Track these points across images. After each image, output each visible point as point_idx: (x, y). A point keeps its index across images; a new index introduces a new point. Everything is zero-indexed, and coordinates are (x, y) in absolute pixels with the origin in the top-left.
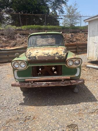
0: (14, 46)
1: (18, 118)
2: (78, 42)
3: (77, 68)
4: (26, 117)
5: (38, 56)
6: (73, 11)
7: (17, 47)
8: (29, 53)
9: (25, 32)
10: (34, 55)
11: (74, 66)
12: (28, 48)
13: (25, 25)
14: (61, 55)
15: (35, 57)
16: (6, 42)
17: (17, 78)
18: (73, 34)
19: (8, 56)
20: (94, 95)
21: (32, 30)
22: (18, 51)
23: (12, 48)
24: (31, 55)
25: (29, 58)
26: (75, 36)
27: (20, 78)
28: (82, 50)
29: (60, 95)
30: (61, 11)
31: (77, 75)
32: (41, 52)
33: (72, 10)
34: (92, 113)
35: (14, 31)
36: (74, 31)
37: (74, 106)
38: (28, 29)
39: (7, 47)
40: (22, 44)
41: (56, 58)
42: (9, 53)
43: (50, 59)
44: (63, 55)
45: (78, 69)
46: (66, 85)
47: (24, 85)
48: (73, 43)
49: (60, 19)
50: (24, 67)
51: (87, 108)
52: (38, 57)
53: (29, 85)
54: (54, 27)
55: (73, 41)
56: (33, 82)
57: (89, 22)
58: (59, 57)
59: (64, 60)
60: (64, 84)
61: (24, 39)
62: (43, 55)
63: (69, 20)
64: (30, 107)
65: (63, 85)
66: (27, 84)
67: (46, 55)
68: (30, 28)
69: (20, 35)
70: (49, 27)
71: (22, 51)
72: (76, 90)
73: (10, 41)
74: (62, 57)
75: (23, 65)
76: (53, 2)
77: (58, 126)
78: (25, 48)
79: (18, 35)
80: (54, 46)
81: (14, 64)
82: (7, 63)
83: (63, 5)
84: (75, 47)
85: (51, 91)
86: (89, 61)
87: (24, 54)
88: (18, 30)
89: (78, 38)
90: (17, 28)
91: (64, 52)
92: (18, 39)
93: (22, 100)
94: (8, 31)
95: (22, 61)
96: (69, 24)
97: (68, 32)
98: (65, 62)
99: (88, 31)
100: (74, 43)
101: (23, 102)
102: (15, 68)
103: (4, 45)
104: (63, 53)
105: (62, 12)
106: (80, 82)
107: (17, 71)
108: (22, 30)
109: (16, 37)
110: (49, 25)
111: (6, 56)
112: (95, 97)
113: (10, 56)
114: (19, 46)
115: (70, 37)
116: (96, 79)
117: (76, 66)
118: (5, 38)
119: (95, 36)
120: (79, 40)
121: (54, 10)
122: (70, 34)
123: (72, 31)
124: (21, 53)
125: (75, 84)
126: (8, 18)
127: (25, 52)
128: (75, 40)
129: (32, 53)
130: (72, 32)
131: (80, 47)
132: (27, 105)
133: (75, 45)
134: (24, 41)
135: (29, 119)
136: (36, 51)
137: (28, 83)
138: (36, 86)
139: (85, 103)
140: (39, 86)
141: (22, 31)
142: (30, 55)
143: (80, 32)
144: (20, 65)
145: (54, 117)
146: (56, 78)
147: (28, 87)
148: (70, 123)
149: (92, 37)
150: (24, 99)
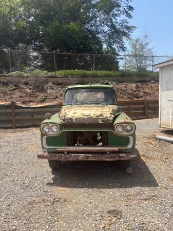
0: (43, 101)
1: (44, 200)
2: (148, 98)
3: (129, 137)
4: (55, 199)
5: (76, 117)
6: (142, 47)
7: (48, 104)
8: (64, 113)
9: (60, 81)
10: (71, 117)
11: (125, 133)
12: (63, 107)
13: (62, 69)
14: (107, 117)
15: (71, 119)
16: (30, 95)
17: (46, 146)
18: (139, 84)
19: (32, 117)
20: (156, 178)
21: (72, 77)
22: (48, 109)
23: (39, 105)
24: (67, 116)
25: (64, 120)
26: (142, 87)
27: (50, 147)
28: (153, 111)
29: (105, 175)
30: (121, 47)
31: (129, 146)
32: (80, 112)
33: (141, 45)
34: (146, 200)
35: (43, 78)
36: (141, 79)
37: (123, 190)
38: (66, 76)
39: (31, 103)
40: (56, 98)
41: (100, 121)
42: (34, 112)
43: (92, 122)
44: (109, 118)
45: (131, 139)
46: (112, 160)
47: (55, 156)
48: (138, 100)
49: (118, 59)
50: (56, 132)
51: (140, 194)
52: (75, 119)
53: (61, 157)
54: (108, 72)
55: (139, 96)
56: (66, 153)
57: (161, 68)
58: (103, 120)
59: (110, 124)
60: (109, 158)
61: (58, 91)
62: (82, 116)
63: (134, 61)
64: (61, 188)
65: (108, 160)
66: (58, 155)
67: (86, 117)
68: (69, 75)
69: (53, 84)
70: (99, 72)
71: (54, 109)
72: (130, 170)
73: (37, 94)
74: (108, 120)
75: (55, 129)
76: (108, 34)
77: (96, 211)
78: (60, 106)
79: (50, 84)
80: (101, 105)
81: (44, 127)
82: (30, 128)
83: (124, 39)
84: (143, 106)
85: (94, 170)
86: (163, 129)
87: (57, 114)
88: (50, 77)
89: (147, 91)
90: (50, 74)
91: (111, 114)
92: (49, 91)
93: (51, 179)
94: (34, 79)
95: (54, 124)
96: (134, 68)
97: (130, 81)
98: (112, 127)
99: (160, 81)
100: (140, 99)
101: (52, 181)
102: (44, 133)
103: (27, 99)
104: (109, 115)
105: (123, 48)
106: (133, 156)
107: (46, 136)
108: (57, 77)
109: (47, 88)
110: (100, 70)
111: (29, 117)
112: (156, 181)
113: (36, 117)
114: (51, 102)
115: (134, 89)
116: (165, 157)
117: (127, 134)
118: (30, 89)
119: (170, 90)
120: (150, 94)
121: (110, 45)
122: (134, 85)
123: (137, 79)
124: (53, 113)
125: (124, 159)
126: (36, 58)
127: (59, 111)
128: (142, 94)
129: (67, 113)
130: (138, 82)
131: (149, 105)
132: (57, 186)
133: (142, 103)
134: (58, 94)
135: (58, 202)
136: (73, 111)
137: (60, 154)
138: (71, 159)
139: (139, 188)
140: (74, 159)
141: (56, 79)
142: (65, 116)
143: (152, 81)
144: (51, 128)
145: (92, 201)
146: (99, 149)
147: (60, 159)
148: (112, 208)
149: (165, 92)
150: (53, 179)
